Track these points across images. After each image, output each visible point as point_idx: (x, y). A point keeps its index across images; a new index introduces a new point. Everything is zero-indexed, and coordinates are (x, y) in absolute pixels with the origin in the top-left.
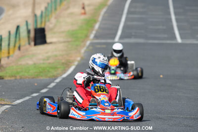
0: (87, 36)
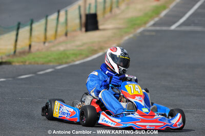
0: (146, 23)
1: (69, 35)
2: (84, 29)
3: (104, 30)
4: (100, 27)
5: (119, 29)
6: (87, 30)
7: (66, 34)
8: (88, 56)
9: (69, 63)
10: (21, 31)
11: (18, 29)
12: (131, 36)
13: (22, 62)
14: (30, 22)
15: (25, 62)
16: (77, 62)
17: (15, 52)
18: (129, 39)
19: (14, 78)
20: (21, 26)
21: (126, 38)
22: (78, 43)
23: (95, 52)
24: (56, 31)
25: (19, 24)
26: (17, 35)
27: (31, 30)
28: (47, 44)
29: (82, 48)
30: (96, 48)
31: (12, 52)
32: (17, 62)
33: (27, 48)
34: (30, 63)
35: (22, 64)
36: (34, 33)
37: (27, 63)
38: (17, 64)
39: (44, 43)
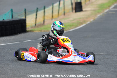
0: (109, 7)
1: (66, 14)
2: (74, 11)
3: (85, 11)
4: (84, 9)
5: (94, 10)
6: (76, 12)
7: (64, 14)
8: (77, 26)
9: (67, 30)
10: (38, 13)
11: (37, 12)
12: (101, 14)
13: (40, 30)
14: (43, 8)
15: (42, 30)
16: (71, 30)
17: (35, 25)
18: (100, 16)
19: (36, 39)
20: (38, 10)
21: (99, 15)
22: (71, 19)
23: (81, 24)
24: (59, 12)
25: (37, 9)
26: (36, 15)
27: (44, 12)
28: (53, 20)
29: (74, 22)
30: (81, 22)
31: (34, 25)
32: (37, 30)
33: (42, 22)
34: (44, 31)
35: (40, 32)
36: (46, 14)
37: (43, 31)
38: (37, 32)
39: (52, 19)
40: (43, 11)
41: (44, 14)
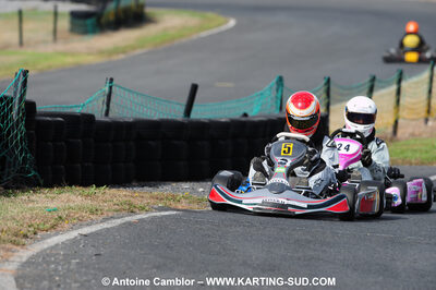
40: (394, 88)
41: (398, 101)
